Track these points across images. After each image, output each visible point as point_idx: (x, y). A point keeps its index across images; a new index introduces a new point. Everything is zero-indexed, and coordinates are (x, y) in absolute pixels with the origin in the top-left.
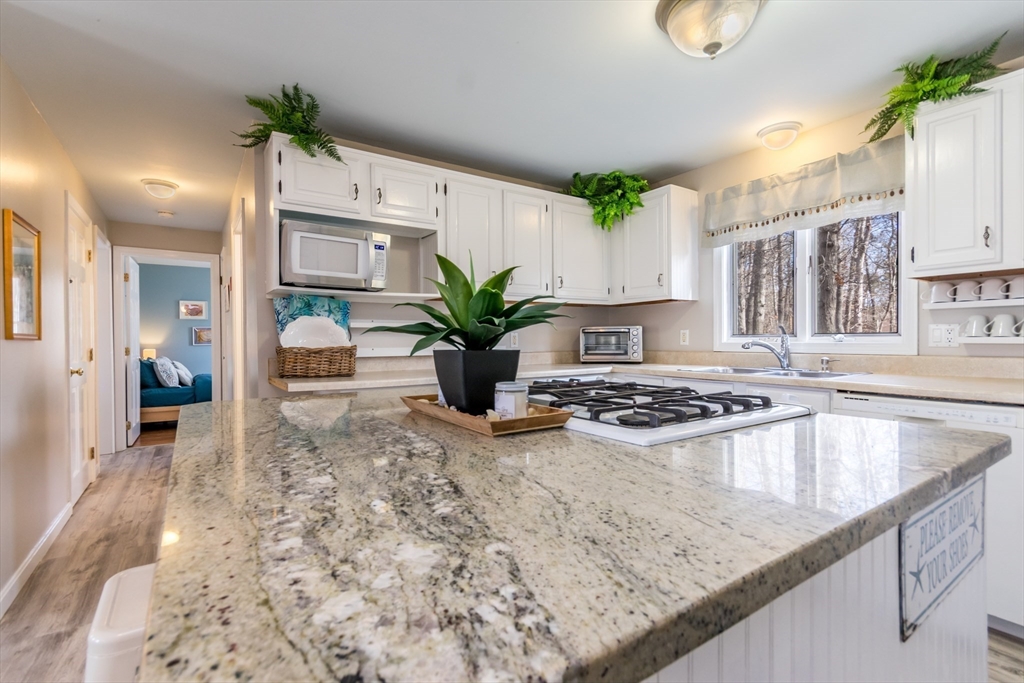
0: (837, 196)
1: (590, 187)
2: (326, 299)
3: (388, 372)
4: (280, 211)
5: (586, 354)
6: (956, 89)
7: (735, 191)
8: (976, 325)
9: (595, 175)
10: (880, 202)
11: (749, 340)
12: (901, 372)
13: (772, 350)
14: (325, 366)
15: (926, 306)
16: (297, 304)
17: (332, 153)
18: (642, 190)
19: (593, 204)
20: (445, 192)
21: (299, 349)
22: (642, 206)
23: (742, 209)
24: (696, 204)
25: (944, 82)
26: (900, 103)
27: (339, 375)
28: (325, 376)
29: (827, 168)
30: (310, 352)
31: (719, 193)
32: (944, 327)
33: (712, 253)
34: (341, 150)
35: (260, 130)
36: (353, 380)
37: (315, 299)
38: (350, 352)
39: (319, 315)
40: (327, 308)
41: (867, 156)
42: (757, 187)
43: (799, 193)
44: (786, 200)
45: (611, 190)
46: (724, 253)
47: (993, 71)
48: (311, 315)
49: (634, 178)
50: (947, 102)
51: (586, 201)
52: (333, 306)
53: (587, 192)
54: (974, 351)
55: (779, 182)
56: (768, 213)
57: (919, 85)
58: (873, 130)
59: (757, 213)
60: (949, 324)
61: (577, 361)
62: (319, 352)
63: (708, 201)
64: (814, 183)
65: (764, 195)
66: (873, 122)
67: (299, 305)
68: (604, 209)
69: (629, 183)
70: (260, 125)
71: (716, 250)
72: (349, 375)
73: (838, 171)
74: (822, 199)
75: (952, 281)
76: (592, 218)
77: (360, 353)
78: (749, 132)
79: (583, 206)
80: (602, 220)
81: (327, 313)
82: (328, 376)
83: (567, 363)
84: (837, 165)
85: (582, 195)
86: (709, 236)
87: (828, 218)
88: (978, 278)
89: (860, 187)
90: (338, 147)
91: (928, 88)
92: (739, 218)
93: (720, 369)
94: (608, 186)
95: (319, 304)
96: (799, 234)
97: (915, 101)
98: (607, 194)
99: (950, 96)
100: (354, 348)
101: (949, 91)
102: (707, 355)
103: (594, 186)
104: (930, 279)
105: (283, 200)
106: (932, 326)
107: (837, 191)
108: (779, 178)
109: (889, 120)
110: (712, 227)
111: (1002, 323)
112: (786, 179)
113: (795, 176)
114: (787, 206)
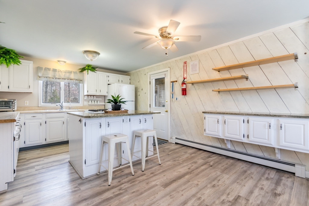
0: (72, 78)
7: (48, 69)
10: (79, 81)
12: (81, 109)
13: (61, 106)
15: (85, 99)
23: (50, 74)
29: (70, 72)
31: (43, 68)
33: (38, 81)
41: (77, 73)
42: (55, 70)
58: (80, 70)
64: (68, 74)
65: (56, 73)
68: (6, 59)
74: (69, 78)
84: (73, 72)
94: (5, 52)
97: (88, 69)
101: (92, 70)
106: (85, 102)
109: (83, 70)
110: (40, 75)
111: (93, 101)
112: (62, 71)
113: (64, 72)
114: (63, 77)
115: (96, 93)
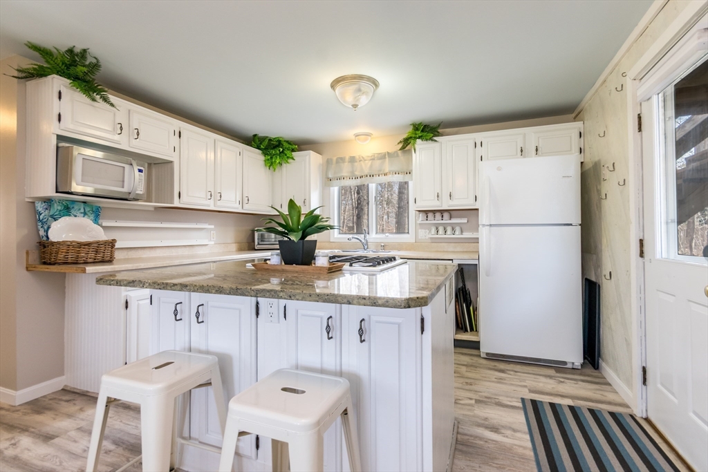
0: (387, 171)
1: (263, 144)
2: (82, 204)
3: (128, 259)
4: (58, 135)
5: (259, 244)
6: (429, 138)
7: (342, 160)
8: (433, 230)
9: (267, 137)
10: (402, 176)
11: (351, 236)
12: (410, 250)
13: (361, 241)
14: (92, 255)
15: (418, 222)
16: (57, 207)
17: (105, 100)
18: (293, 150)
19: (265, 154)
20: (180, 136)
21: (71, 242)
22: (294, 159)
23: (346, 169)
24: (321, 162)
25: (425, 134)
26: (411, 138)
27: (103, 262)
28: (91, 263)
29: (382, 157)
30: (81, 245)
31: (335, 159)
32: (423, 230)
33: (330, 189)
34: (112, 98)
35: (35, 69)
36: (113, 265)
37: (72, 204)
38: (112, 243)
39: (76, 216)
40: (82, 210)
41: (398, 156)
42: (353, 160)
43: (371, 166)
44: (365, 168)
45: (275, 147)
46: (335, 190)
47: (439, 135)
48: (70, 215)
49: (288, 142)
50: (425, 142)
51: (260, 152)
52: (88, 209)
53: (262, 147)
54: (434, 240)
55: (362, 159)
56: (358, 173)
57: (417, 132)
58: (401, 145)
59: (352, 172)
60: (425, 229)
61: (253, 249)
62: (88, 244)
63: (329, 162)
64: (378, 163)
65: (356, 164)
66: (401, 142)
67: (59, 208)
68: (271, 158)
69: (286, 145)
70: (35, 65)
71: (332, 188)
72: (110, 261)
73: (387, 159)
74: (380, 171)
75: (426, 212)
76: (263, 162)
77: (117, 245)
78: (350, 134)
79: (259, 154)
80: (270, 164)
81: (83, 215)
82: (94, 262)
83: (244, 250)
84: (387, 156)
85: (258, 148)
86: (328, 181)
87: (383, 179)
88: (434, 212)
89: (395, 168)
90: (110, 96)
91: (420, 135)
92: (345, 174)
93: (336, 251)
94: (273, 144)
95: (76, 207)
96: (370, 185)
97: (416, 138)
98: (272, 149)
99: (427, 140)
100: (114, 241)
101: (427, 138)
102: (327, 244)
103: (266, 142)
104: (419, 211)
105: (62, 128)
106: (420, 230)
107: (387, 168)
108: (363, 157)
109: (406, 143)
110: (330, 176)
111: (441, 229)
112: (366, 158)
113: (370, 158)
114: (366, 171)
115: (438, 203)
